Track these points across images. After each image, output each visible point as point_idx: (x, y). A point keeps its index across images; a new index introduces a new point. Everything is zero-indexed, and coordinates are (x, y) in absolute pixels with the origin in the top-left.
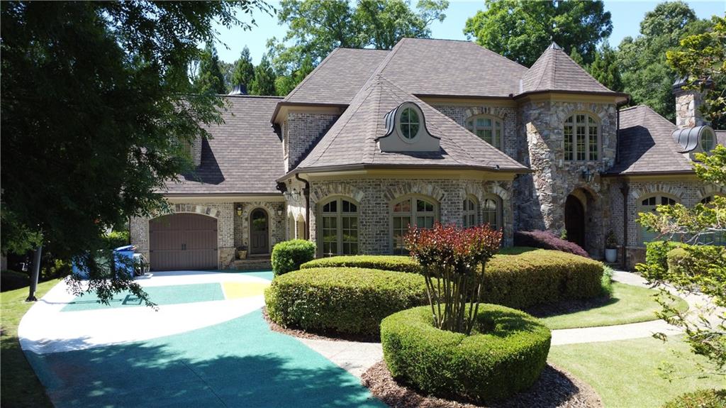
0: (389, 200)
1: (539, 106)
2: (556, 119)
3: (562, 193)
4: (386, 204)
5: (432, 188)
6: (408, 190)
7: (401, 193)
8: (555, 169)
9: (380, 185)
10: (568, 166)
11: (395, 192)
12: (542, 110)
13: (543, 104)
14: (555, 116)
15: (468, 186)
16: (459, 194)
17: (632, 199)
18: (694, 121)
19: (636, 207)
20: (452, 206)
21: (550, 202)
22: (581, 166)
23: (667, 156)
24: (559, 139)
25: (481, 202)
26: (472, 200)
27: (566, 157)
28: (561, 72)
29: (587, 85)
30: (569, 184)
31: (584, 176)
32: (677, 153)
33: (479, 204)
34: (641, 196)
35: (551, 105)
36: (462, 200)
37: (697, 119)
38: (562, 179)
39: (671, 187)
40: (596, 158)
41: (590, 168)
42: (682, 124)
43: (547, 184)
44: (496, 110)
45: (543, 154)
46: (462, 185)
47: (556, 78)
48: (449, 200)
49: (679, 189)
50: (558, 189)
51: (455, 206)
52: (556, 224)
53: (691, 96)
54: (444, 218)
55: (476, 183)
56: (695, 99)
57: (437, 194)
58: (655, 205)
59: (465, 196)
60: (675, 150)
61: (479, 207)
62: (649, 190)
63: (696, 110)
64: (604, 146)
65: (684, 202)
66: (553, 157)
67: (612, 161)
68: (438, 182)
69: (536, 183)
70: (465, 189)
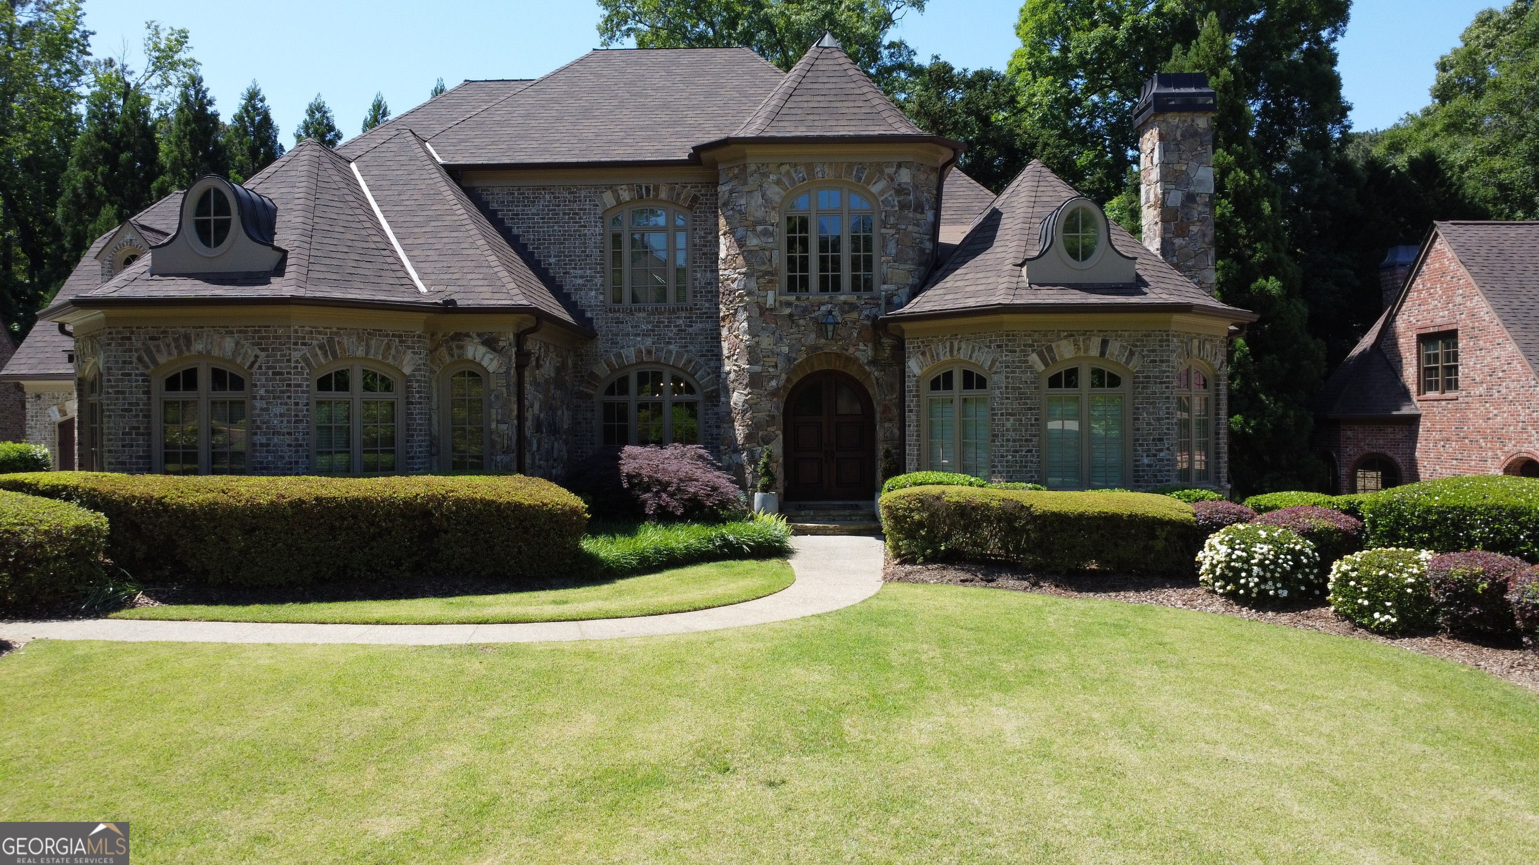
0: (147, 367)
1: (730, 175)
2: (760, 200)
3: (776, 366)
4: (142, 375)
5: (233, 345)
6: (184, 348)
7: (170, 354)
8: (756, 313)
9: (129, 338)
10: (789, 304)
11: (159, 351)
12: (734, 183)
13: (736, 171)
14: (758, 195)
15: (336, 339)
16: (290, 355)
17: (909, 376)
18: (1159, 191)
19: (918, 396)
20: (275, 380)
21: (747, 386)
22: (824, 304)
23: (989, 274)
24: (769, 246)
25: (414, 376)
26: (381, 371)
27: (792, 286)
28: (804, 98)
29: (852, 123)
30: (793, 345)
31: (821, 327)
32: (1010, 267)
33: (407, 379)
34: (925, 369)
35: (749, 170)
36: (302, 367)
37: (1167, 186)
38: (774, 334)
39: (973, 347)
40: (868, 287)
41: (846, 308)
42: (1147, 201)
43: (742, 345)
44: (673, 189)
45: (736, 279)
46: (304, 338)
47: (783, 111)
48: (268, 368)
49: (986, 349)
50: (764, 357)
51: (281, 380)
52: (760, 433)
53: (1155, 132)
54: (258, 404)
55: (387, 335)
56: (1162, 138)
57: (244, 356)
58: (951, 388)
59: (322, 360)
60: (1011, 261)
61: (408, 387)
62: (938, 354)
63: (1164, 165)
64: (883, 259)
65: (998, 380)
66: (753, 285)
67: (904, 293)
68: (246, 332)
69: (725, 345)
70: (322, 347)
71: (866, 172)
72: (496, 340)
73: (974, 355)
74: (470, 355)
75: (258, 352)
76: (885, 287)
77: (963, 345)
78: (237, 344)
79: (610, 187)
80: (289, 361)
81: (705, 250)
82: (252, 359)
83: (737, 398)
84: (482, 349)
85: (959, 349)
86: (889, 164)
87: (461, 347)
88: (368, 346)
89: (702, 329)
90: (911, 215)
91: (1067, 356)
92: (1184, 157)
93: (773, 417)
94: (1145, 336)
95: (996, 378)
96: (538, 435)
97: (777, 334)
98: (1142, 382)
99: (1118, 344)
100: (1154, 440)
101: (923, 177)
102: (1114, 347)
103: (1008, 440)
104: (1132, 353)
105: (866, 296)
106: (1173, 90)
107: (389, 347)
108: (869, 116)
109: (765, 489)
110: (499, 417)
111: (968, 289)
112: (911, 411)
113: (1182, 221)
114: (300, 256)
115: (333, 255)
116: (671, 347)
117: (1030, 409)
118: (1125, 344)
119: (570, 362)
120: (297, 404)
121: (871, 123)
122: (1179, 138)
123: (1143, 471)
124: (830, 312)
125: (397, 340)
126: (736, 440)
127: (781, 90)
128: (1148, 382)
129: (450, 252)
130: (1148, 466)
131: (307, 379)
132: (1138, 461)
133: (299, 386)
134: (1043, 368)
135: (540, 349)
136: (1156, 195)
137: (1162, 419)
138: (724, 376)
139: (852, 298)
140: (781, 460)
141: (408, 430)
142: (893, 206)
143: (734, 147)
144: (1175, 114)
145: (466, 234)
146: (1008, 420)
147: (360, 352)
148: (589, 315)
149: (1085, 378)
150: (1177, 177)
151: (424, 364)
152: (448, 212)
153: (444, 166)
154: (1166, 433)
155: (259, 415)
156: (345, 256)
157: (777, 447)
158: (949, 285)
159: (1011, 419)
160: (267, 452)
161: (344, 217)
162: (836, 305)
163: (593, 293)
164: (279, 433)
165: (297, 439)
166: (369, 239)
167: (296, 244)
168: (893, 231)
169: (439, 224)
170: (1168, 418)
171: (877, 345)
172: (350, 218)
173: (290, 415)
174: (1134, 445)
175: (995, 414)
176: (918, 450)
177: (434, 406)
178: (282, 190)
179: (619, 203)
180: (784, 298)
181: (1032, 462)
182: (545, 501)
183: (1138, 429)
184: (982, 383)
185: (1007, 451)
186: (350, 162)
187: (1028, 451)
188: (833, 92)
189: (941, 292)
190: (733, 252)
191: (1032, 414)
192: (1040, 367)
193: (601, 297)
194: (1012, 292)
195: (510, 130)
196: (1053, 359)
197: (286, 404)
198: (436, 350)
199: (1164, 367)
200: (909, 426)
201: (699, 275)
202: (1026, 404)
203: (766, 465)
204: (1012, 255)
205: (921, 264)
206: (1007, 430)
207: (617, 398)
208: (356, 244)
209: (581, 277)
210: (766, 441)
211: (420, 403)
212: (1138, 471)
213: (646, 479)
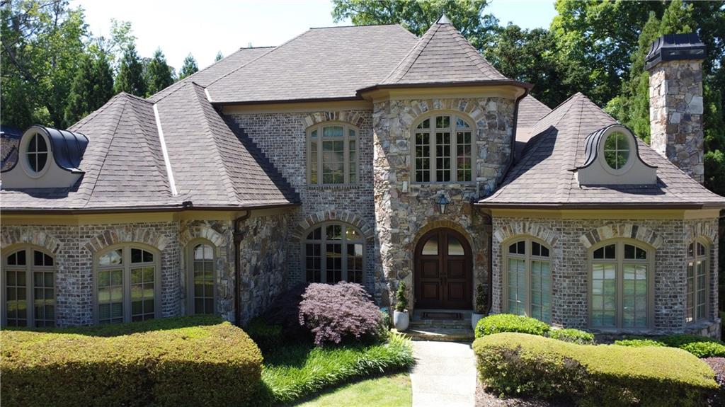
1: (380, 107)
2: (399, 124)
3: (408, 229)
5: (44, 237)
8: (396, 195)
10: (417, 190)
12: (382, 112)
13: (384, 105)
14: (397, 120)
15: (111, 231)
16: (78, 244)
17: (495, 242)
18: (665, 113)
19: (500, 256)
20: (69, 260)
21: (390, 241)
22: (439, 190)
23: (550, 176)
24: (404, 153)
25: (166, 251)
26: (143, 248)
27: (419, 178)
28: (428, 57)
29: (458, 72)
30: (419, 216)
31: (437, 206)
32: (566, 171)
33: (162, 253)
34: (506, 239)
35: (391, 105)
36: (86, 252)
37: (671, 110)
38: (407, 209)
39: (540, 228)
40: (468, 178)
41: (454, 192)
42: (655, 118)
43: (387, 215)
44: (348, 114)
45: (383, 173)
46: (88, 233)
47: (414, 66)
48: (65, 253)
49: (549, 231)
50: (401, 223)
51: (73, 261)
52: (398, 272)
53: (662, 74)
54: (60, 276)
55: (147, 226)
56: (667, 77)
57: (51, 245)
58: (524, 253)
59: (101, 246)
60: (567, 167)
61: (163, 258)
62: (514, 230)
63: (668, 95)
64: (478, 160)
65: (557, 252)
66: (394, 177)
67: (491, 185)
68: (52, 229)
69: (377, 214)
70: (100, 237)
71: (467, 104)
72: (220, 226)
73: (540, 234)
74: (204, 236)
75: (59, 242)
76: (479, 179)
77: (532, 226)
78: (47, 236)
79: (310, 114)
80: (77, 248)
81: (367, 151)
82: (56, 247)
83: (385, 248)
84: (211, 231)
85: (530, 228)
86: (482, 99)
87: (198, 230)
88: (133, 234)
89: (365, 200)
90: (496, 132)
91: (608, 237)
92: (682, 90)
93: (406, 261)
94: (665, 223)
95: (556, 251)
96: (255, 277)
97: (410, 207)
98: (662, 256)
99: (645, 229)
100: (670, 296)
101: (504, 106)
102: (642, 231)
103: (564, 295)
104: (655, 236)
105: (467, 184)
106: (674, 46)
107: (148, 233)
108: (469, 68)
109: (401, 309)
110: (222, 276)
111: (536, 186)
112: (496, 265)
113: (681, 133)
114: (92, 176)
115: (116, 173)
116: (346, 211)
117: (581, 274)
118: (650, 229)
119: (285, 221)
120: (83, 276)
121: (470, 72)
122: (679, 78)
123: (662, 318)
124: (443, 196)
125: (154, 228)
126: (383, 274)
127: (413, 52)
128: (666, 256)
129: (198, 165)
130: (666, 315)
131: (90, 259)
132: (659, 311)
133: (85, 264)
134: (590, 245)
135: (257, 222)
136: (662, 116)
137: (677, 282)
138: (376, 233)
139: (457, 186)
140: (411, 289)
141: (163, 286)
142: (485, 126)
143: (381, 91)
144: (677, 61)
145: (210, 152)
146: (565, 281)
147: (128, 238)
148: (297, 191)
149: (620, 252)
150: (677, 104)
151: (174, 242)
152: (203, 137)
153: (211, 103)
154: (679, 292)
155: (60, 283)
156: (125, 173)
157: (408, 281)
158: (522, 181)
159: (567, 280)
160: (65, 307)
161: (131, 145)
162: (447, 191)
163: (300, 178)
164: (72, 295)
165: (83, 300)
166: (144, 159)
167: (92, 167)
168: (484, 143)
169: (195, 145)
170: (681, 282)
171: (474, 217)
172: (135, 145)
173: (78, 284)
174: (656, 300)
175: (555, 276)
176: (501, 292)
177: (182, 267)
178: (96, 128)
179: (315, 123)
180: (413, 186)
181: (581, 310)
182: (230, 359)
183: (659, 289)
184: (545, 252)
185: (564, 302)
186: (153, 104)
187: (578, 303)
188: (446, 52)
189: (517, 186)
190: (382, 156)
191: (582, 277)
192: (588, 244)
193: (304, 181)
194: (568, 192)
195: (254, 80)
196: (598, 240)
197: (76, 276)
198: (183, 231)
199: (678, 246)
200: (495, 275)
201: (363, 167)
202: (577, 270)
203: (401, 294)
204: (567, 162)
205: (503, 163)
206: (564, 288)
207: (313, 241)
208: (134, 163)
209: (293, 168)
210: (402, 277)
211: (171, 268)
212: (659, 318)
213: (316, 318)
